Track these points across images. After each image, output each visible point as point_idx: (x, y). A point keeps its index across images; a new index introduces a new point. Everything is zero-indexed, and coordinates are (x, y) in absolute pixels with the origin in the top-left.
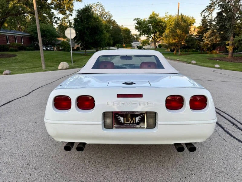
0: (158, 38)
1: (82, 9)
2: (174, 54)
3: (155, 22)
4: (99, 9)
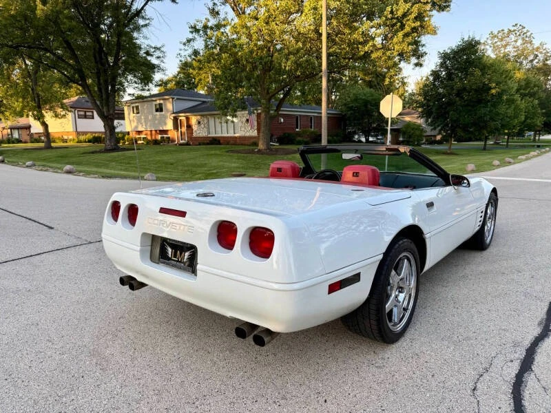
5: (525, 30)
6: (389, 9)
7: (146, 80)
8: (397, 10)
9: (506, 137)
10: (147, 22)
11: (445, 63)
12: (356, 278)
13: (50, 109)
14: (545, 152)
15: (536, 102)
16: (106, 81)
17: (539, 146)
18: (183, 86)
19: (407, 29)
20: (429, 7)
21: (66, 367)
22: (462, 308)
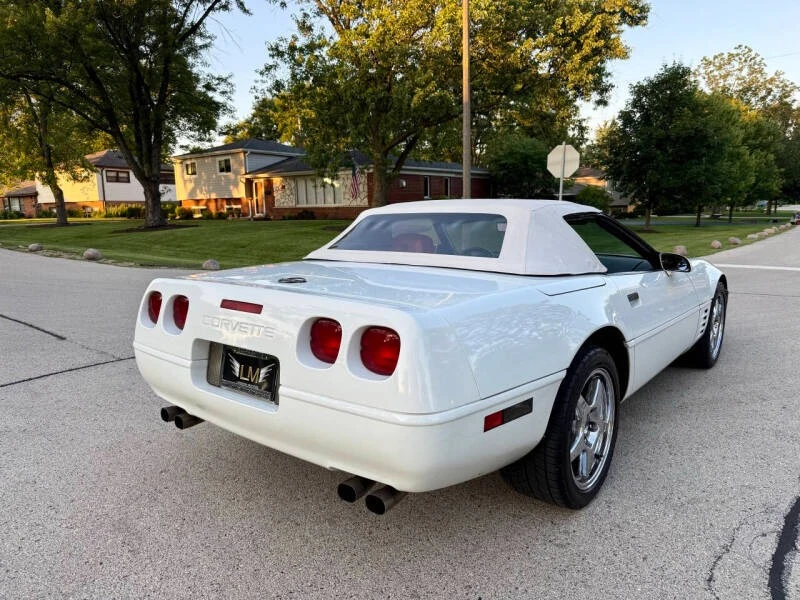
1: (652, 77)
4: (740, 70)
5: (753, 54)
6: (559, 21)
7: (206, 125)
8: (571, 23)
9: (728, 208)
10: (208, 40)
11: (640, 100)
12: (526, 407)
13: (66, 169)
14: (785, 230)
15: (772, 157)
16: (147, 126)
17: (775, 221)
18: (260, 133)
19: (586, 50)
20: (616, 18)
21: (75, 548)
22: (682, 454)
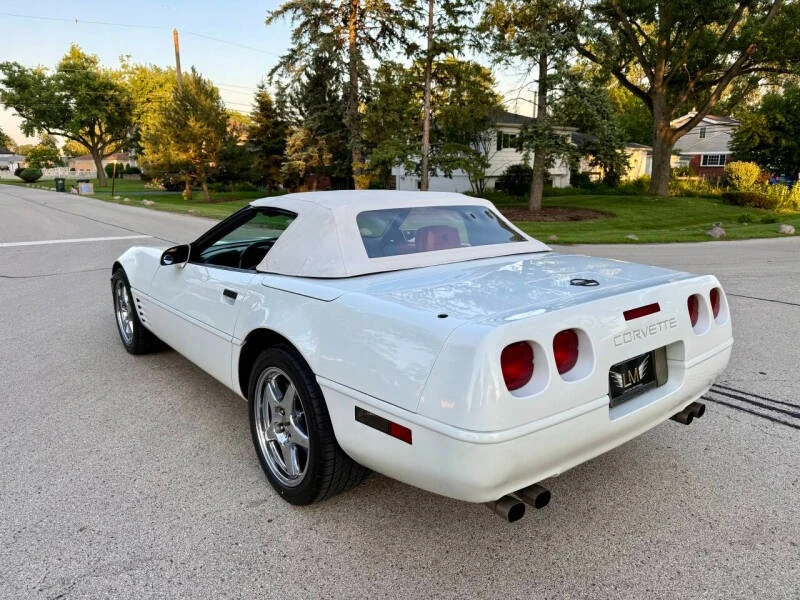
0: (105, 144)
2: (185, 198)
3: (88, 86)
